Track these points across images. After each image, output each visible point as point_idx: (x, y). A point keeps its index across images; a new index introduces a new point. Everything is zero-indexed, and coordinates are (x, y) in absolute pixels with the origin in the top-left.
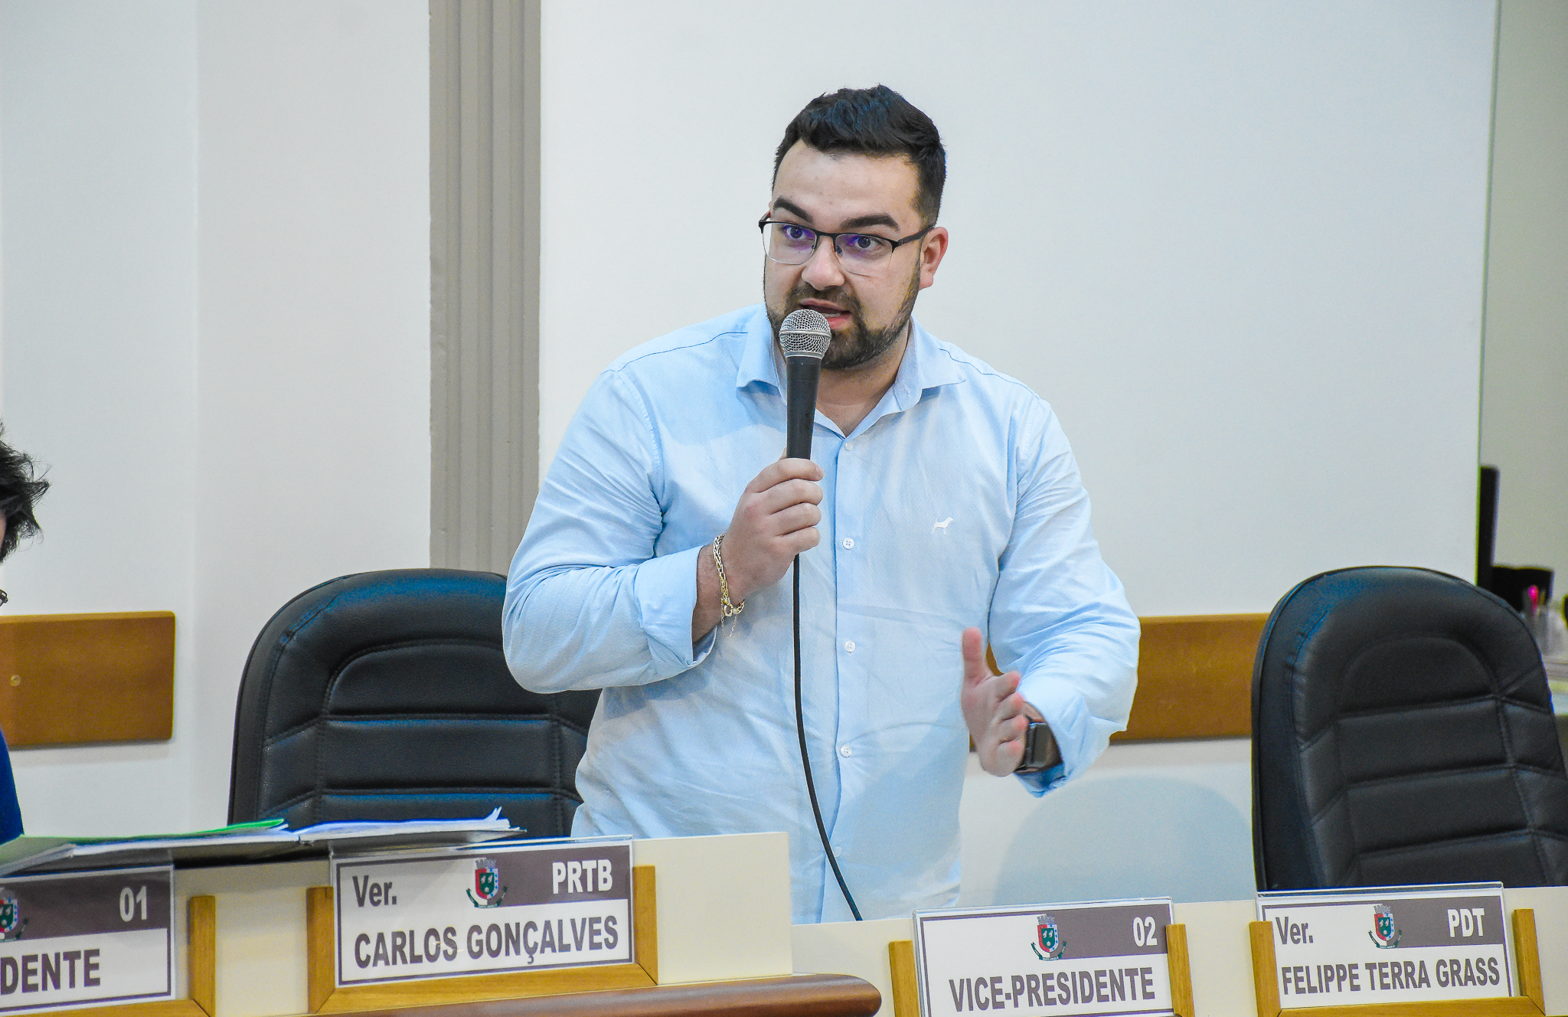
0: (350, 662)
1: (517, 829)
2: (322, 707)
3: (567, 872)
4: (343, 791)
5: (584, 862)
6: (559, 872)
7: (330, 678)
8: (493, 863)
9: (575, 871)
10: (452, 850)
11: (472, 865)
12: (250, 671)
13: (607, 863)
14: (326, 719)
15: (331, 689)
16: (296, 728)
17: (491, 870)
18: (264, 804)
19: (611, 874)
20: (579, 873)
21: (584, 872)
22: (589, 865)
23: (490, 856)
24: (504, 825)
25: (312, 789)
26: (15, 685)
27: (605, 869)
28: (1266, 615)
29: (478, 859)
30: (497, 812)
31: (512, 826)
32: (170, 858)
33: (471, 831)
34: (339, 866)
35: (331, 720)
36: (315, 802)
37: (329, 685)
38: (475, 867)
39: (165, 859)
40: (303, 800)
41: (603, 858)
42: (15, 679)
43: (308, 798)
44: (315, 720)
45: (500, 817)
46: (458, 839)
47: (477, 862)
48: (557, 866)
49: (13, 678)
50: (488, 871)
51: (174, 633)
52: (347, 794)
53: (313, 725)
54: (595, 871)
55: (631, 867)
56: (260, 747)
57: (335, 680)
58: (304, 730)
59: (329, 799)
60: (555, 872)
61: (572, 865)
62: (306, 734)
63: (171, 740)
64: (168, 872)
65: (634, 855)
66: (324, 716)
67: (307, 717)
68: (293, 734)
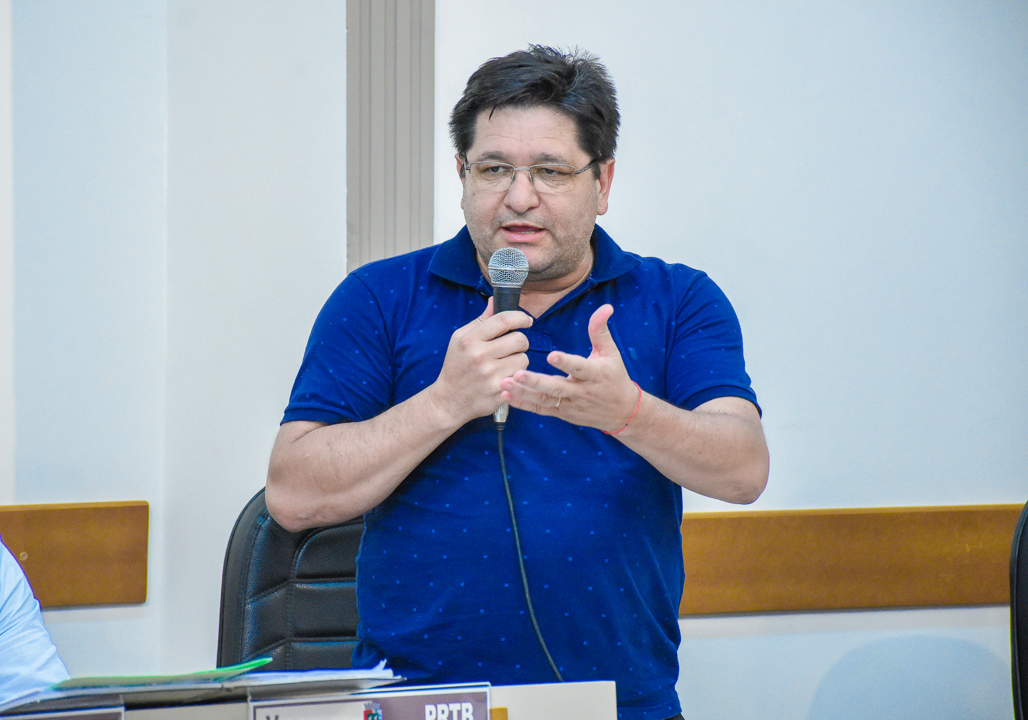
0: (311, 537)
1: (399, 677)
2: (291, 573)
3: (437, 713)
4: (307, 639)
5: (451, 705)
6: (431, 713)
7: (296, 550)
8: (378, 705)
9: (443, 712)
10: (345, 695)
11: (361, 707)
12: (233, 544)
13: (469, 706)
14: (293, 582)
15: (297, 559)
16: (270, 590)
17: (376, 710)
18: (247, 648)
19: (473, 714)
20: (447, 714)
21: (451, 713)
22: (455, 707)
23: (375, 700)
24: (389, 674)
25: (284, 638)
26: (24, 560)
27: (467, 710)
28: (1020, 505)
29: (366, 702)
30: (383, 663)
31: (395, 674)
32: (122, 702)
33: (362, 679)
34: (255, 708)
35: (297, 583)
36: (286, 648)
37: (295, 555)
38: (363, 709)
39: (117, 702)
40: (277, 647)
41: (465, 702)
42: (23, 556)
43: (279, 645)
44: (285, 583)
45: (386, 667)
46: (351, 686)
47: (365, 705)
48: (429, 708)
49: (21, 555)
50: (374, 712)
51: (148, 519)
52: (310, 642)
53: (284, 587)
54: (460, 713)
55: (489, 708)
56: (243, 605)
57: (299, 552)
58: (276, 591)
59: (299, 646)
60: (427, 713)
61: (441, 707)
62: (278, 595)
63: (146, 603)
64: (119, 714)
65: (490, 699)
66: (292, 580)
67: (279, 581)
68: (269, 594)
